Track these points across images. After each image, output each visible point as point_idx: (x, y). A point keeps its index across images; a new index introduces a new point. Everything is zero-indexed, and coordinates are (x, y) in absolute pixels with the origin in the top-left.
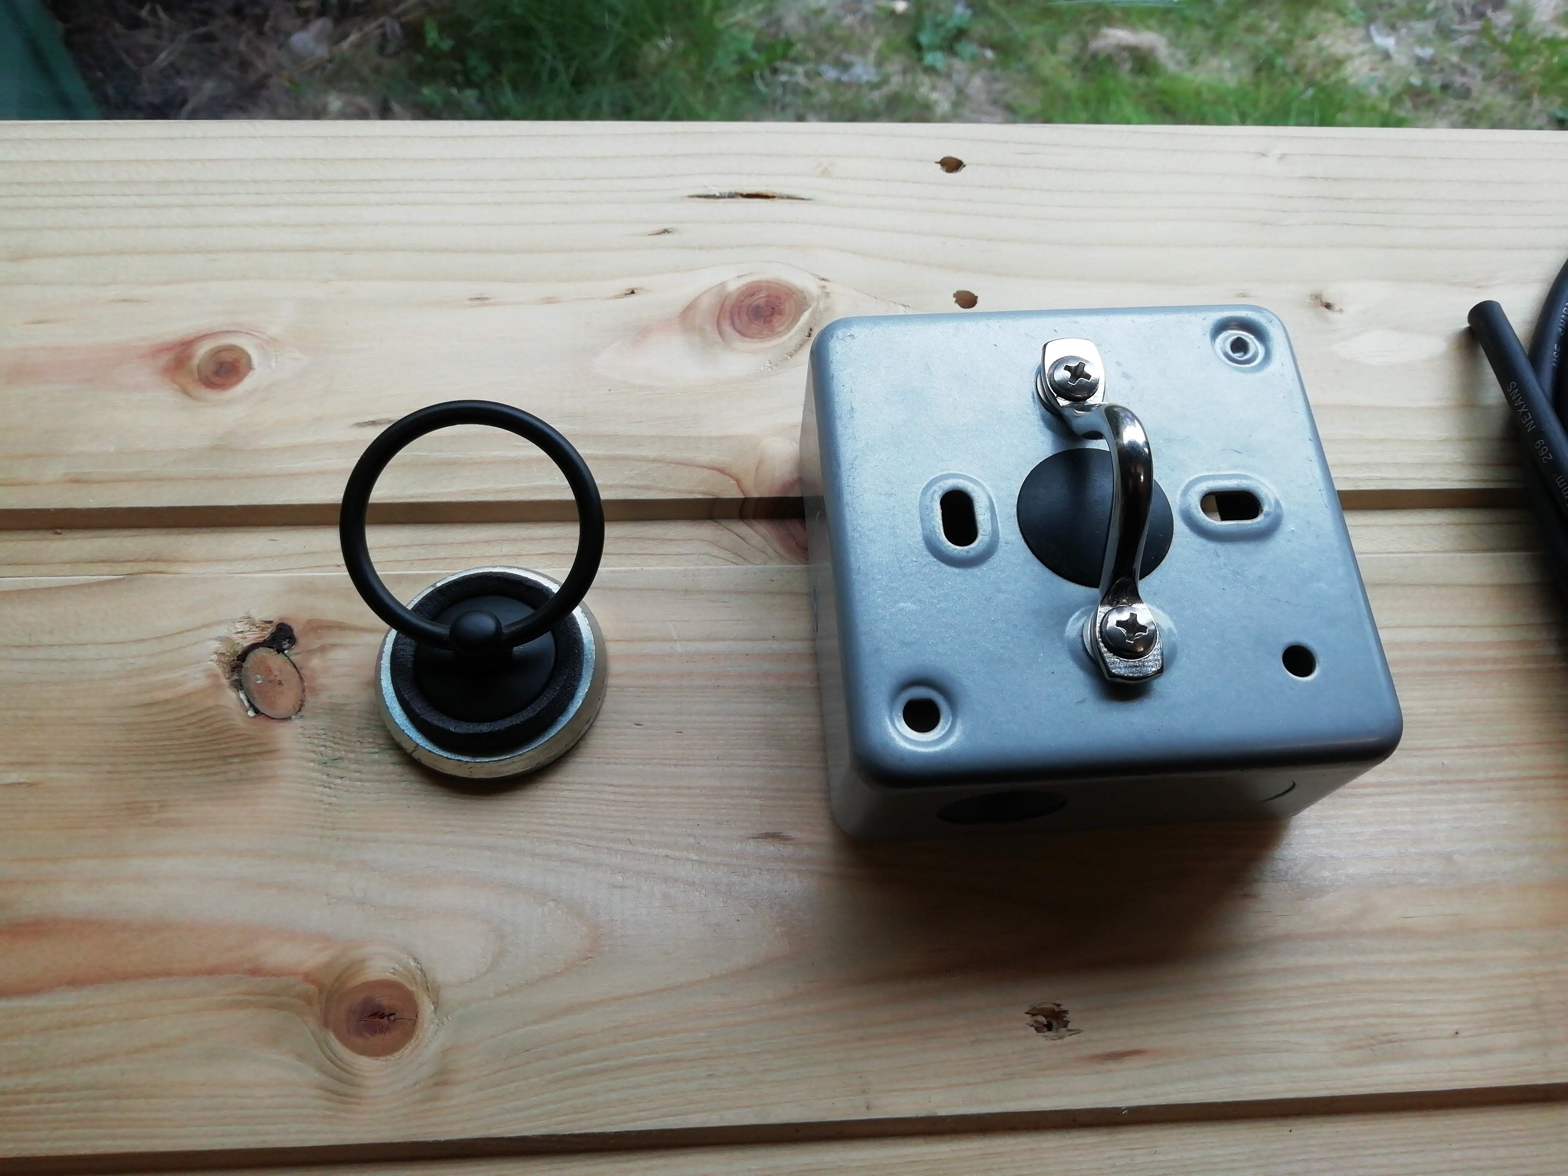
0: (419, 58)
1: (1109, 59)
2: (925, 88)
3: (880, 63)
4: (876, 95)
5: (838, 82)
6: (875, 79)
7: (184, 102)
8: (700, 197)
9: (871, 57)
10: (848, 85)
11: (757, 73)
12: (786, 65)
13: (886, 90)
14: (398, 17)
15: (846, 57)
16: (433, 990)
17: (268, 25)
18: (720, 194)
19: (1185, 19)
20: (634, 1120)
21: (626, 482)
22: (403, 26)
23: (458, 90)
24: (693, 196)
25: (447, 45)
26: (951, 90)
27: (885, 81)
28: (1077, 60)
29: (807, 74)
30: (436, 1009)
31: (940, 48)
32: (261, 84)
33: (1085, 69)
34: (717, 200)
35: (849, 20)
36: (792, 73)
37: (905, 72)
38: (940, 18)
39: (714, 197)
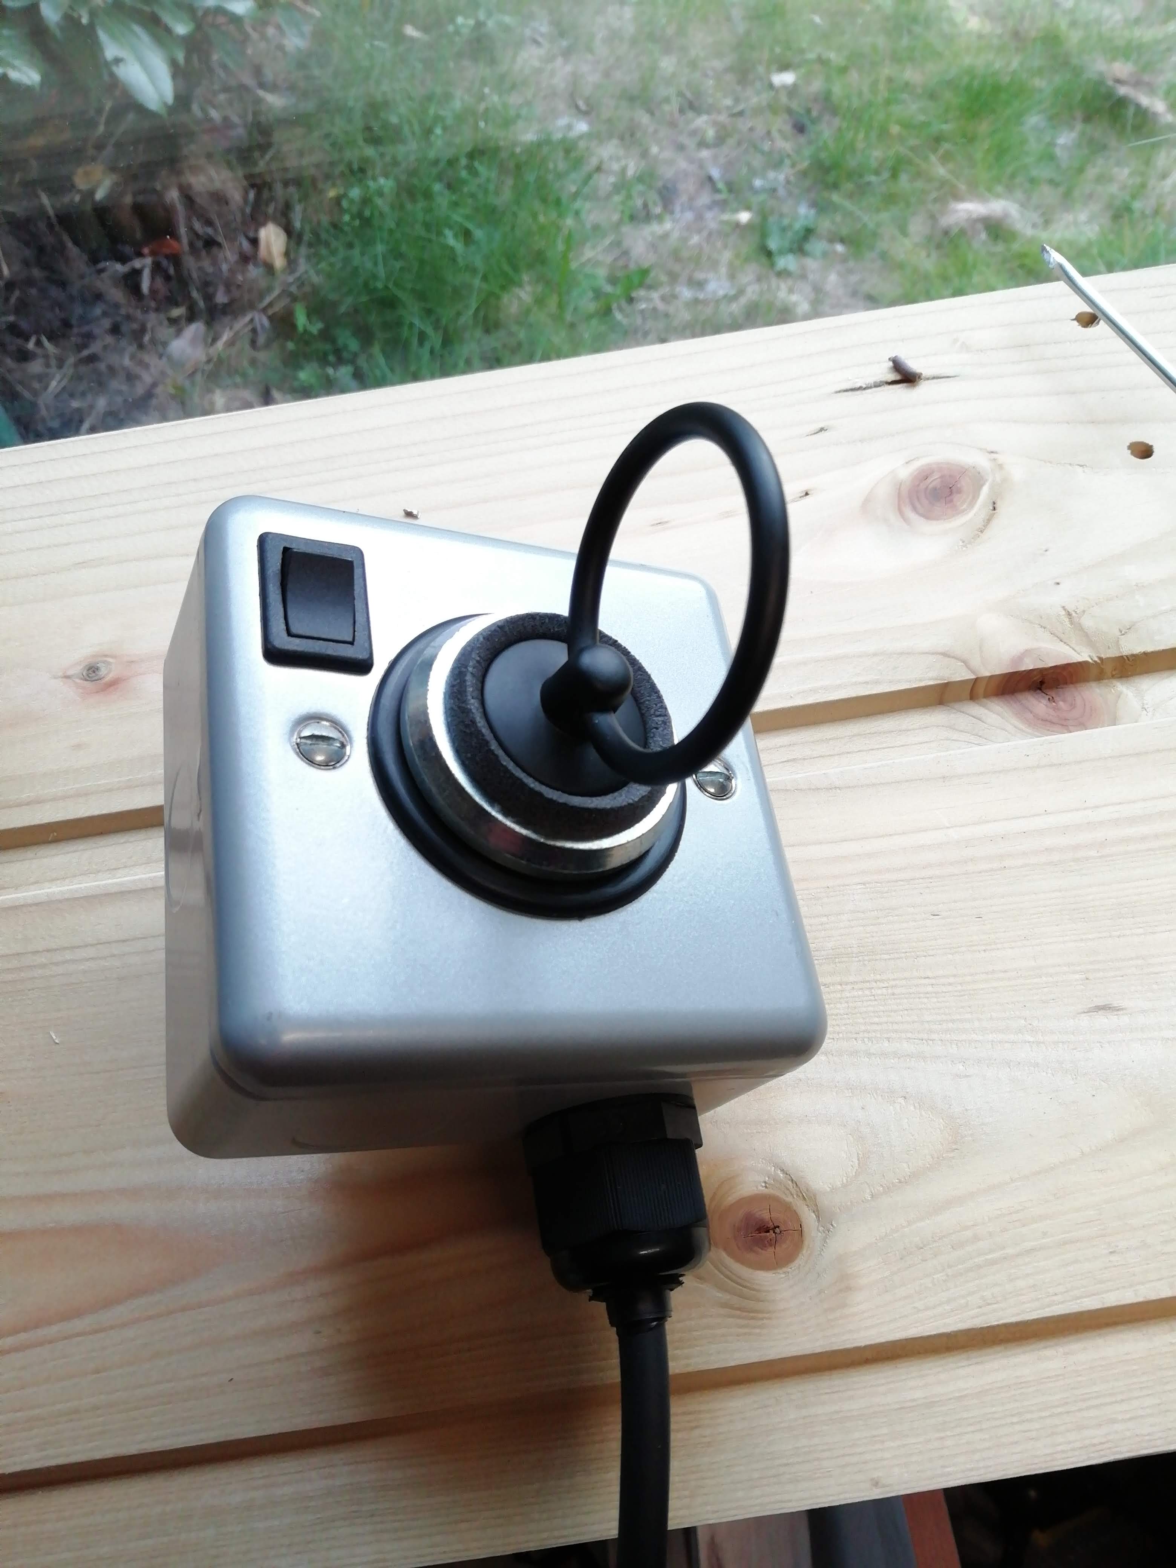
0: (290, 346)
1: (962, 232)
2: (783, 293)
3: (732, 276)
4: (735, 307)
5: (696, 301)
6: (733, 292)
7: (81, 421)
8: (846, 391)
9: (723, 270)
10: (705, 302)
11: (614, 306)
12: (642, 293)
13: (743, 300)
14: (264, 310)
15: (699, 276)
16: (810, 1198)
17: (147, 338)
18: (866, 384)
19: (1032, 181)
20: (1049, 1306)
21: (854, 680)
22: (271, 318)
23: (333, 368)
24: (840, 392)
25: (316, 328)
26: (807, 289)
27: (741, 292)
28: (929, 238)
29: (663, 298)
30: (818, 1217)
31: (791, 251)
32: (149, 395)
33: (939, 246)
34: (864, 392)
35: (695, 239)
36: (649, 300)
37: (759, 279)
38: (786, 222)
39: (860, 388)
